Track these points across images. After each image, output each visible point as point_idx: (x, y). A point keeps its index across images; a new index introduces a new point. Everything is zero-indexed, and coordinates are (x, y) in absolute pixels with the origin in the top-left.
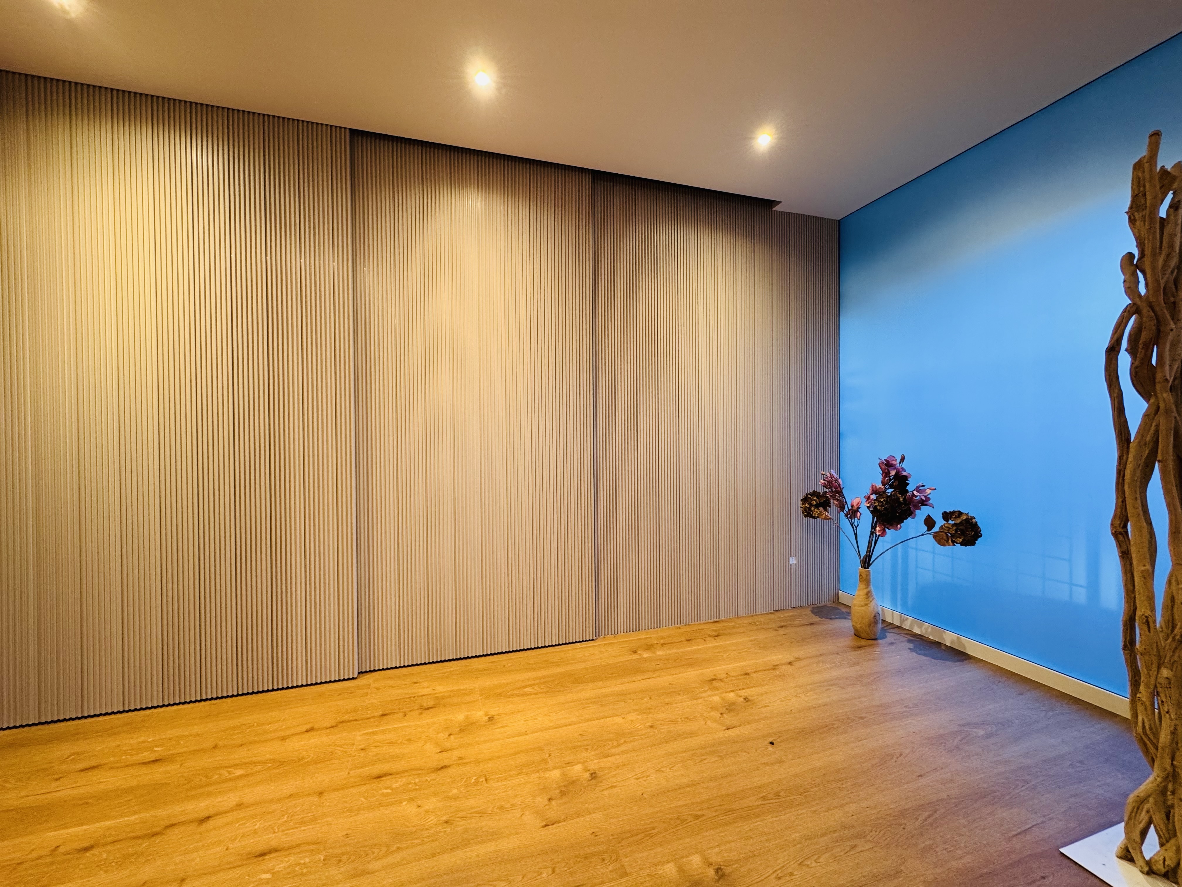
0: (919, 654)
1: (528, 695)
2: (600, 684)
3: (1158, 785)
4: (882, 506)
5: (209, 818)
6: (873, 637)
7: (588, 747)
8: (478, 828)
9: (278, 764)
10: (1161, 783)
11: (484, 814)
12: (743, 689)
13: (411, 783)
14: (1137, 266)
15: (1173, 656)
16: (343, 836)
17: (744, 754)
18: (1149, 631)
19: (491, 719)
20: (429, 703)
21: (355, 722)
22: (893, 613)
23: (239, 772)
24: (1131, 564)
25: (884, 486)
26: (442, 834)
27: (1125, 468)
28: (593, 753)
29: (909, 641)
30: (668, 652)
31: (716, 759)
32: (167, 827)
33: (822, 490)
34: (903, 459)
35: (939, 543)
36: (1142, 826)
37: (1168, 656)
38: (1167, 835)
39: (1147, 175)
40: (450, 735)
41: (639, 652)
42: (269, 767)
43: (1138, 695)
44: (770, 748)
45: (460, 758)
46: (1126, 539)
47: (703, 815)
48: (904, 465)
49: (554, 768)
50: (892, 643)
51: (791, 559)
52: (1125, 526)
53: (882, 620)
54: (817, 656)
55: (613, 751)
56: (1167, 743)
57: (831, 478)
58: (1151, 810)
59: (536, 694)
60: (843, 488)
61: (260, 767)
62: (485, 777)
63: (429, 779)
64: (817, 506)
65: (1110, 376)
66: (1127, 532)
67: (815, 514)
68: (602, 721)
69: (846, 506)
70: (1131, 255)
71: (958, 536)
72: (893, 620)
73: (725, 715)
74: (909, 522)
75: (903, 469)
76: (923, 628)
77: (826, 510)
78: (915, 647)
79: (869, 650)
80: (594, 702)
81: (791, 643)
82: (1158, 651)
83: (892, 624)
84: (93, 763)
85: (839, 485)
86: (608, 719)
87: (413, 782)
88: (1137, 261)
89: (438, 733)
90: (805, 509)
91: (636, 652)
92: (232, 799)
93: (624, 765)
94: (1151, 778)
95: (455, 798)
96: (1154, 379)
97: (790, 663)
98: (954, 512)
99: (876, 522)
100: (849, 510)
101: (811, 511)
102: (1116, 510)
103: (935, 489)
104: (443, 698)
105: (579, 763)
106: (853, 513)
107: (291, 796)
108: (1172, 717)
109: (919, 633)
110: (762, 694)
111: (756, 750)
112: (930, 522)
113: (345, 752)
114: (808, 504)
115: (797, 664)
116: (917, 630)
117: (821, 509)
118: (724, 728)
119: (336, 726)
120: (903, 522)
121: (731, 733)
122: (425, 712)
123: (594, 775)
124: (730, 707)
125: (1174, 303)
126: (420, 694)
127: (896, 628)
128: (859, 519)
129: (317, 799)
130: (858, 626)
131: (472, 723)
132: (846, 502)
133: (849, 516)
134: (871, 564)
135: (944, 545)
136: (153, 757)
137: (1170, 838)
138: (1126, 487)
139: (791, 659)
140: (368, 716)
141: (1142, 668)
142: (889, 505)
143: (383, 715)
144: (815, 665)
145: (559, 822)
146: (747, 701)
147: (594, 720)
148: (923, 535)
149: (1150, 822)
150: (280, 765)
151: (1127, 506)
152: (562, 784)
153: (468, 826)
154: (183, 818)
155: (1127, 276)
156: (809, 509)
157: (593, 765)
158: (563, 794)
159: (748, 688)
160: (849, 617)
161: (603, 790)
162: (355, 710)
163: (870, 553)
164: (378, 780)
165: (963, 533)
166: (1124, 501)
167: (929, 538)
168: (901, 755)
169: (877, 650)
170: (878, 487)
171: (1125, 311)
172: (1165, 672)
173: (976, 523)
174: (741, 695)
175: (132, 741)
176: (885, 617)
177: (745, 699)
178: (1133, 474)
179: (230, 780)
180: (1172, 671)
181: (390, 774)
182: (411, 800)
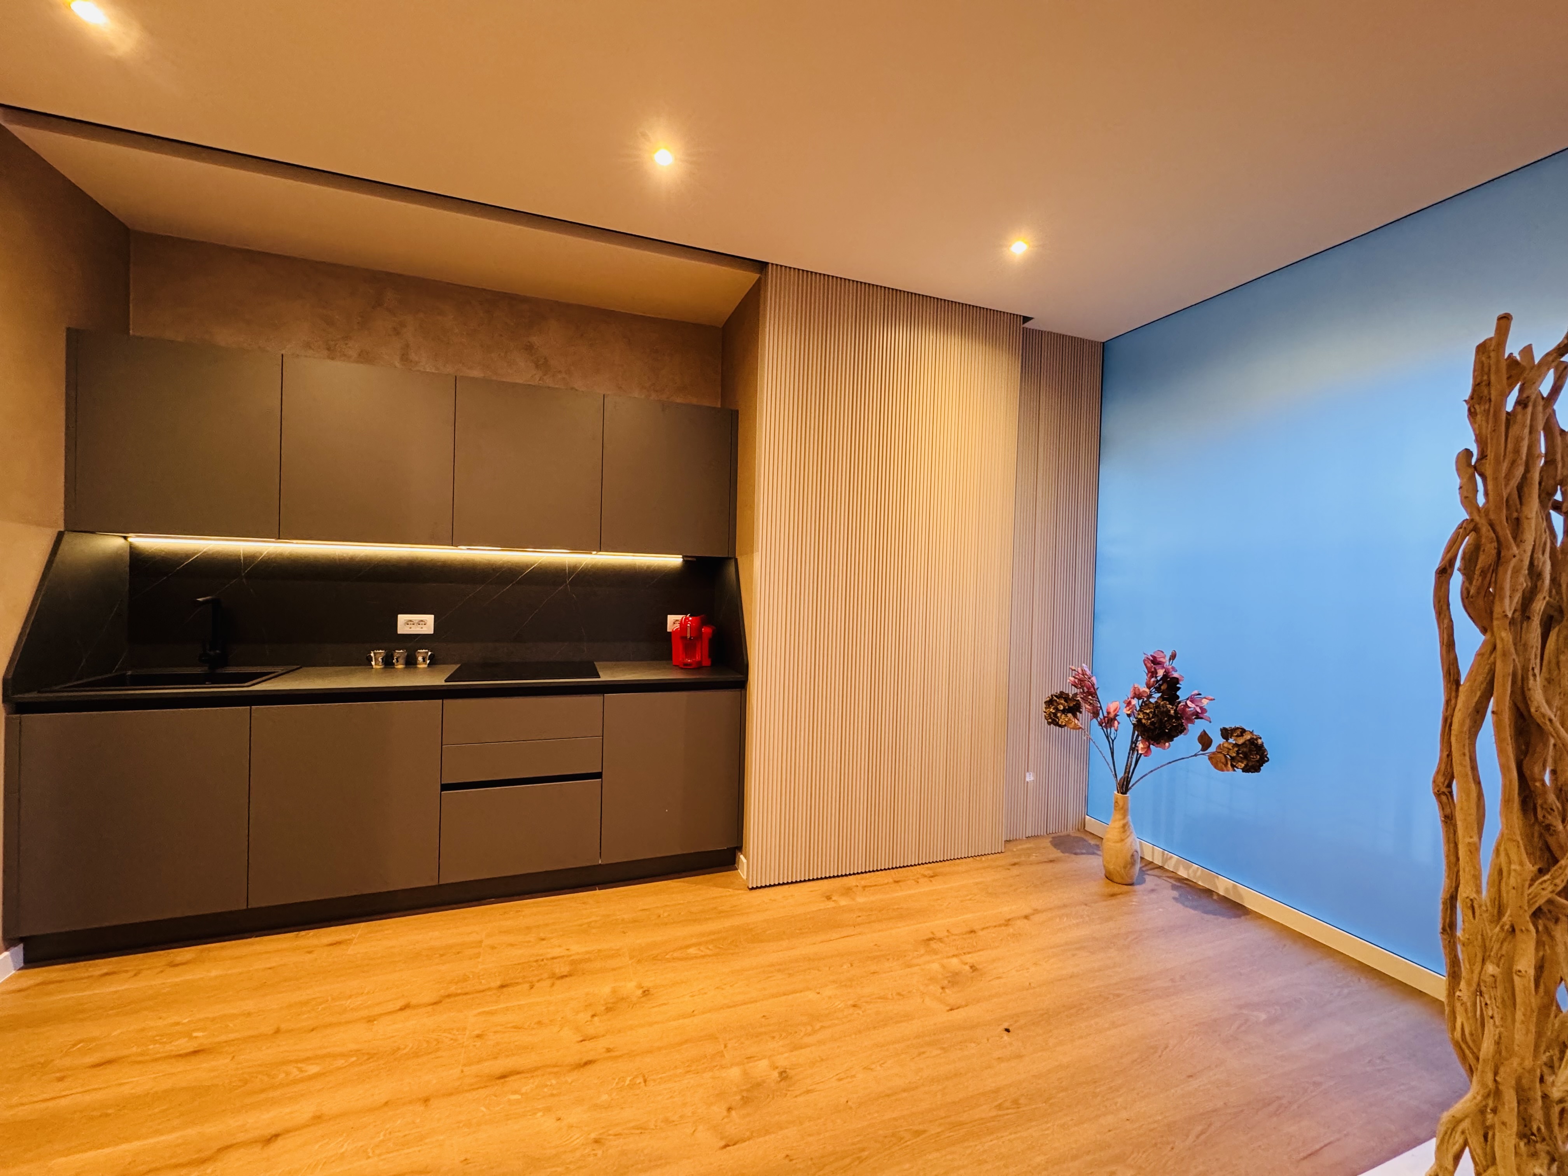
0: (1187, 906)
1: (692, 958)
2: (785, 943)
3: (1477, 1105)
4: (1149, 719)
5: (276, 1136)
6: (1130, 881)
7: (774, 1034)
8: (638, 1150)
9: (366, 1057)
10: (1481, 1102)
11: (646, 1129)
12: (969, 953)
13: (547, 1086)
14: (1475, 467)
15: (1501, 948)
16: (462, 1162)
17: (973, 1045)
18: (1474, 917)
19: (646, 993)
20: (562, 969)
21: (464, 997)
22: (1153, 848)
23: (313, 1069)
24: (1455, 832)
25: (1149, 688)
26: (591, 1158)
27: (1452, 716)
28: (781, 1043)
29: (1174, 887)
30: (872, 898)
31: (939, 1052)
32: (221, 1150)
33: (1071, 691)
34: (1173, 657)
35: (1216, 766)
36: (1457, 1147)
37: (1494, 950)
38: (1484, 1163)
39: (1493, 361)
40: (593, 1016)
41: (834, 898)
42: (353, 1062)
43: (1458, 993)
44: (1006, 1037)
45: (609, 1050)
46: (1450, 800)
47: (924, 1131)
48: (1175, 664)
49: (732, 1065)
50: (1153, 891)
51: (1027, 774)
52: (1449, 786)
53: (1141, 857)
54: (1059, 908)
55: (807, 1040)
56: (1490, 1056)
57: (1083, 675)
58: (1467, 1132)
59: (703, 957)
60: (1097, 689)
61: (341, 1062)
62: (644, 1076)
63: (570, 1080)
64: (1064, 712)
65: (1439, 602)
66: (1451, 793)
67: (1062, 722)
68: (790, 997)
69: (1101, 711)
70: (1468, 453)
71: (1240, 759)
72: (1153, 859)
73: (947, 990)
74: (1179, 740)
75: (1173, 668)
76: (1191, 871)
77: (1075, 716)
78: (1180, 895)
79: (1122, 899)
80: (779, 970)
81: (1027, 888)
82: (1483, 940)
83: (1152, 862)
84: (109, 1055)
85: (1093, 685)
86: (798, 995)
87: (549, 1083)
88: (1476, 462)
89: (577, 1013)
90: (1050, 715)
91: (830, 898)
92: (305, 1110)
93: (822, 1060)
94: (1469, 1096)
95: (607, 1107)
96: (1492, 613)
97: (1026, 917)
98: (1236, 729)
99: (1138, 736)
100: (1104, 717)
101: (1057, 718)
102: (1440, 764)
103: (1214, 699)
104: (581, 961)
105: (764, 1057)
106: (1109, 722)
107: (386, 1103)
108: (1497, 1023)
109: (1186, 877)
110: (994, 961)
111: (988, 1040)
112: (1205, 741)
113: (456, 1040)
114: (1054, 709)
115: (1036, 918)
116: (1183, 873)
117: (1070, 715)
118: (948, 1008)
119: (440, 1002)
120: (1172, 740)
121: (958, 1015)
122: (558, 982)
123: (784, 1075)
124: (954, 979)
125: (1518, 519)
126: (549, 956)
127: (1157, 868)
128: (1116, 731)
129: (422, 1108)
130: (1111, 867)
131: (623, 999)
132: (1101, 707)
133: (1104, 724)
134: (1130, 788)
135: (1223, 770)
136: (191, 1046)
137: (1488, 1167)
138: (1453, 739)
139: (1028, 911)
140: (482, 988)
141: (1463, 960)
142: (1156, 719)
143: (502, 986)
144: (1058, 920)
145: (744, 1141)
146: (974, 971)
147: (780, 996)
148: (1196, 755)
149: (1466, 1144)
150: (369, 1059)
151: (1453, 760)
152: (745, 1087)
153: (624, 1148)
154: (241, 1137)
155: (1465, 480)
156: (1055, 714)
157: (783, 1061)
158: (746, 1101)
159: (975, 951)
160: (1099, 852)
161: (796, 1097)
162: (465, 979)
163: (1129, 774)
164: (502, 1080)
165: (1246, 757)
166: (1449, 755)
167: (1204, 761)
168: (1166, 1048)
169: (1134, 900)
170: (1141, 690)
171: (1460, 527)
172: (1491, 968)
173: (1262, 745)
174: (966, 962)
175: (160, 1023)
176: (1144, 855)
177: (971, 967)
178: (1462, 724)
179: (302, 1080)
180: (1498, 966)
181: (518, 1073)
182: (548, 1110)
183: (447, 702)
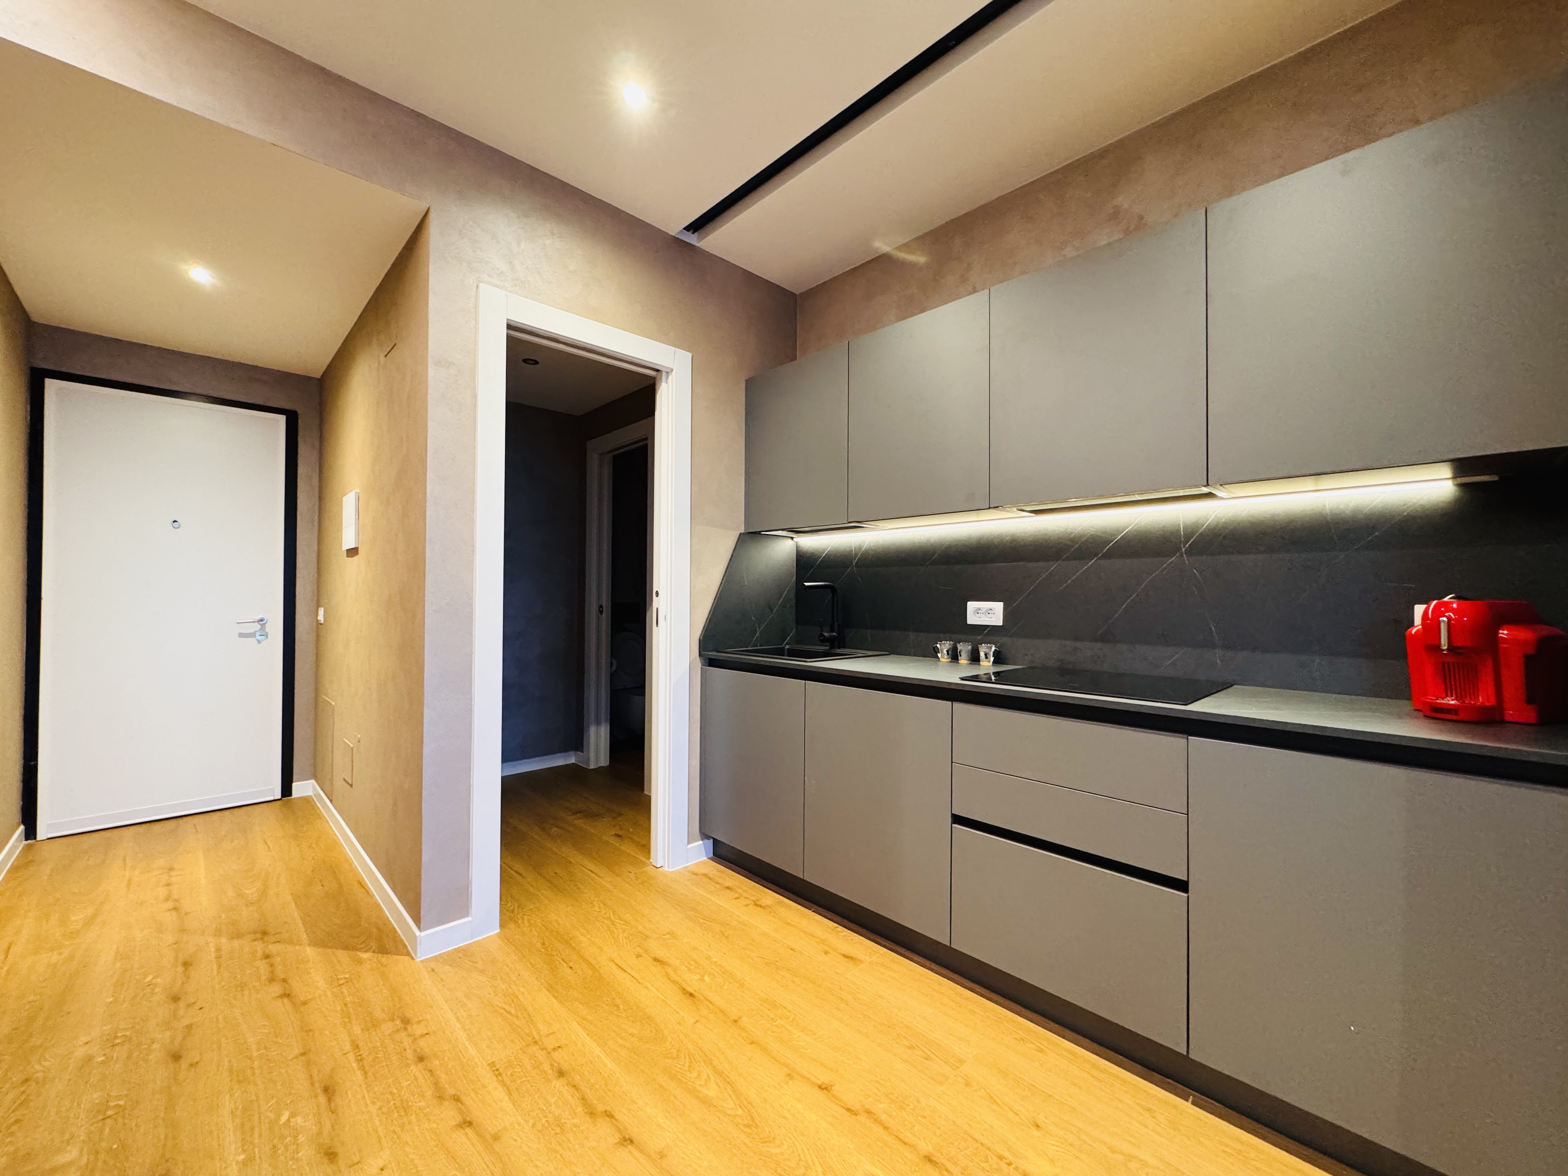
183: (958, 706)
